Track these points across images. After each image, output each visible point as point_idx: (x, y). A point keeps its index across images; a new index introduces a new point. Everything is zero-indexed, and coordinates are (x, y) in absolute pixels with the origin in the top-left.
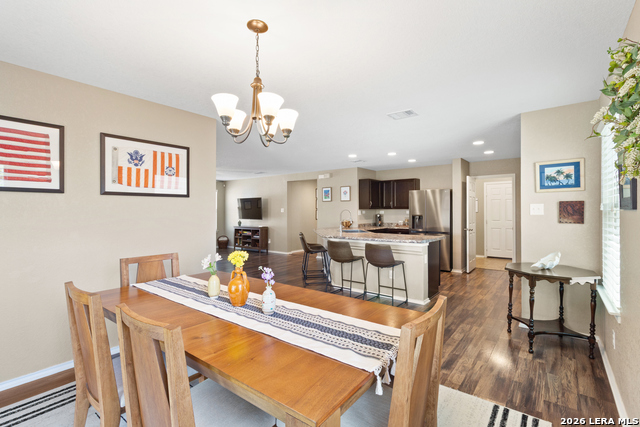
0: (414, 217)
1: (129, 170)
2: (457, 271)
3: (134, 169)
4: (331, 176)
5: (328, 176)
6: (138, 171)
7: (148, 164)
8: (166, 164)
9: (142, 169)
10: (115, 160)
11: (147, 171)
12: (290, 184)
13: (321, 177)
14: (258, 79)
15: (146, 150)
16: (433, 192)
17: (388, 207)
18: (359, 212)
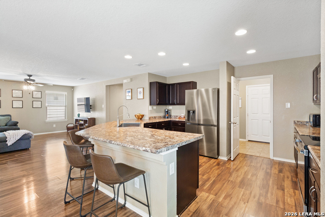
0: (189, 112)
2: (223, 157)
4: (131, 80)
5: (129, 80)
12: (109, 87)
13: (125, 81)
16: (207, 91)
17: (173, 104)
18: (150, 108)
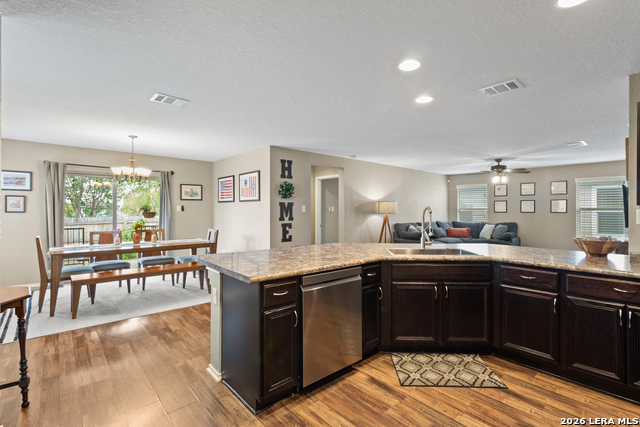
8: (253, 183)
11: (248, 189)
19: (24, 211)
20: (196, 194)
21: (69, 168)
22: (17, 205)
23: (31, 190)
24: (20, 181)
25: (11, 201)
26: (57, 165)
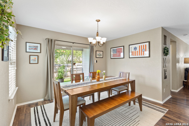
1: (134, 52)
3: (135, 51)
6: (136, 52)
7: (138, 50)
8: (143, 48)
9: (137, 51)
10: (131, 50)
11: (138, 51)
14: (98, 33)
15: (137, 46)
19: (38, 63)
20: (101, 55)
21: (56, 42)
22: (35, 60)
23: (40, 53)
24: (36, 48)
25: (32, 58)
26: (52, 40)
